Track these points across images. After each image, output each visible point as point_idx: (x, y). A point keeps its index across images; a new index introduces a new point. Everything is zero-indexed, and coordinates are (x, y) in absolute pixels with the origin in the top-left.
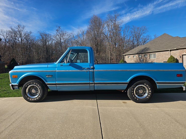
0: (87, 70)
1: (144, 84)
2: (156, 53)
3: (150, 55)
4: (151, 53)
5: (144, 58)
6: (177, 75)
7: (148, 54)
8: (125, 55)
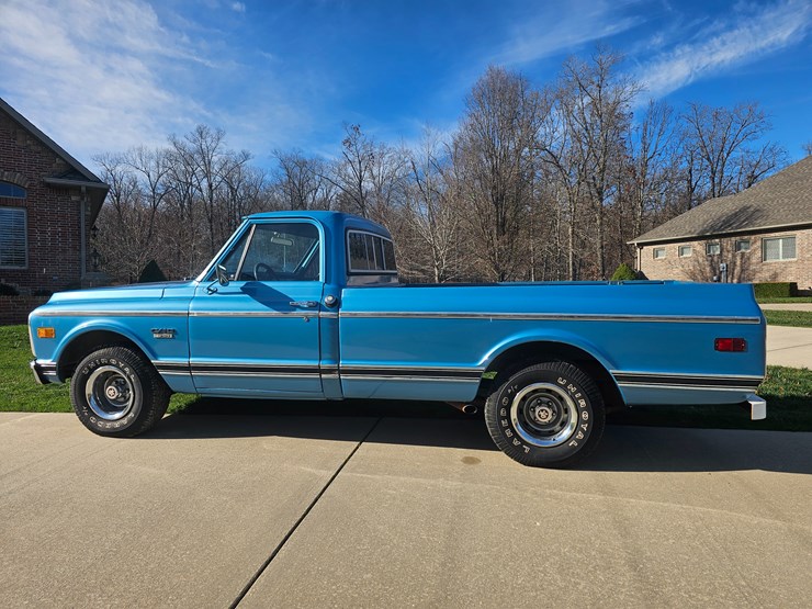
1: (554, 382)
2: (798, 233)
3: (764, 242)
4: (773, 235)
5: (734, 256)
7: (753, 237)
8: (641, 245)
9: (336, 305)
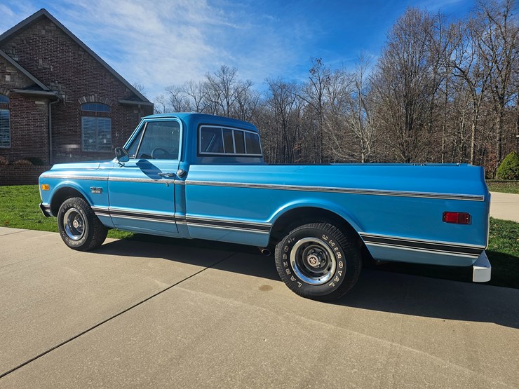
0: (170, 181)
1: (320, 238)
6: (445, 214)
9: (184, 175)
